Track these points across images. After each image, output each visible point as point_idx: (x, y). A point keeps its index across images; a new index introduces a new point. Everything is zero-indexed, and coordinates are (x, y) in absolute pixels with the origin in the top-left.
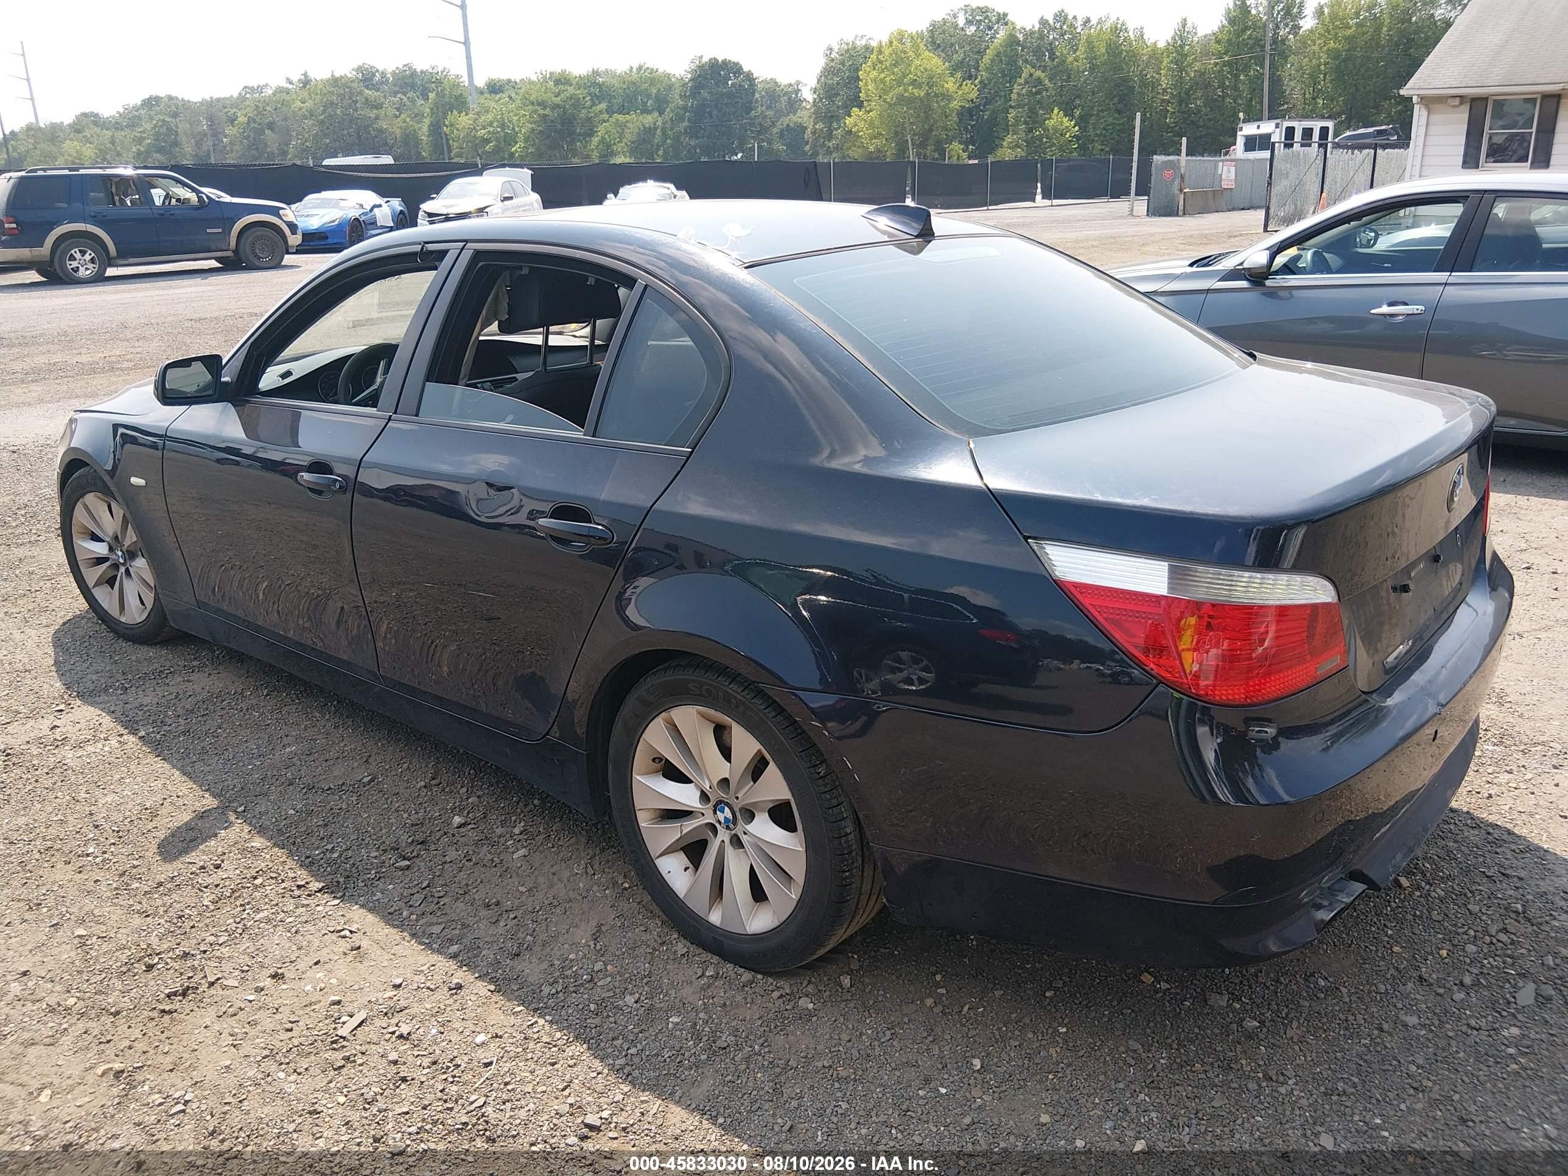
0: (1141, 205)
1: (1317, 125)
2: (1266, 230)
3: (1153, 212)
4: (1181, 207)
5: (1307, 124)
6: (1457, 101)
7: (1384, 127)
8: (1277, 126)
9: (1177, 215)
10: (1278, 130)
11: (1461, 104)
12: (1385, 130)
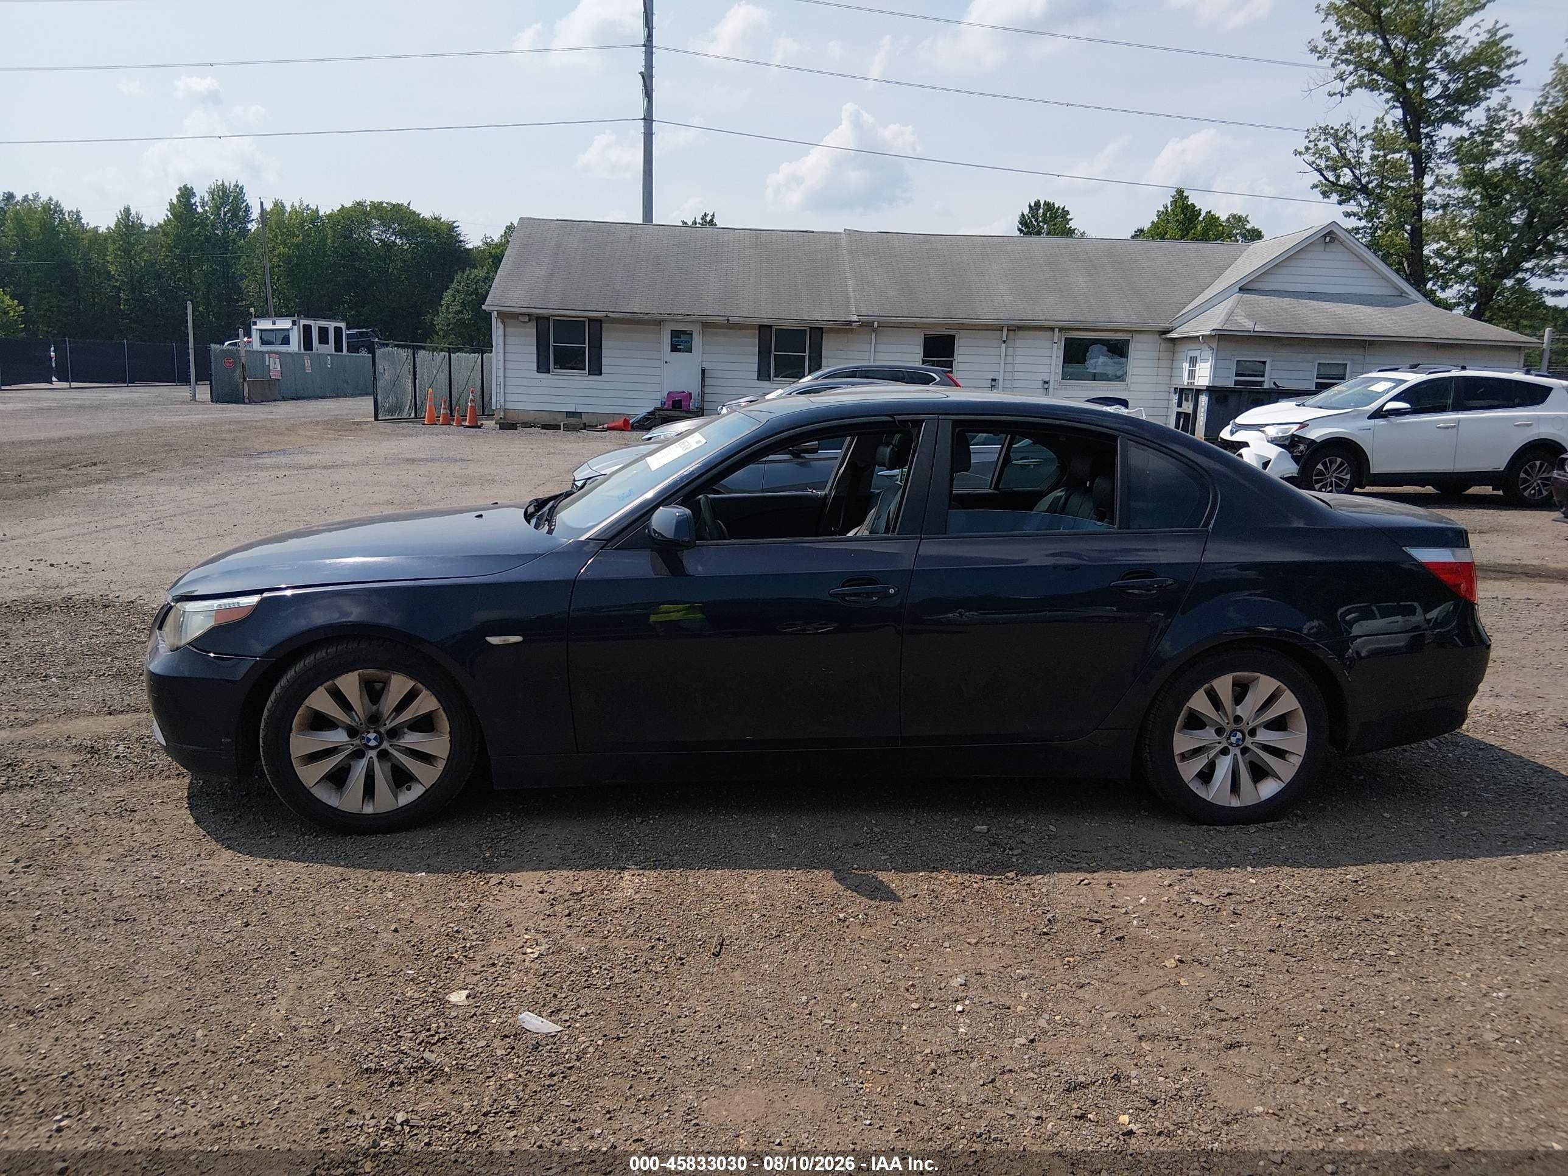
0: (204, 392)
1: (331, 325)
2: (376, 419)
3: (216, 398)
4: (246, 395)
5: (323, 323)
6: (526, 319)
7: (364, 330)
8: (294, 323)
9: (244, 403)
10: (295, 327)
11: (529, 320)
12: (367, 333)
